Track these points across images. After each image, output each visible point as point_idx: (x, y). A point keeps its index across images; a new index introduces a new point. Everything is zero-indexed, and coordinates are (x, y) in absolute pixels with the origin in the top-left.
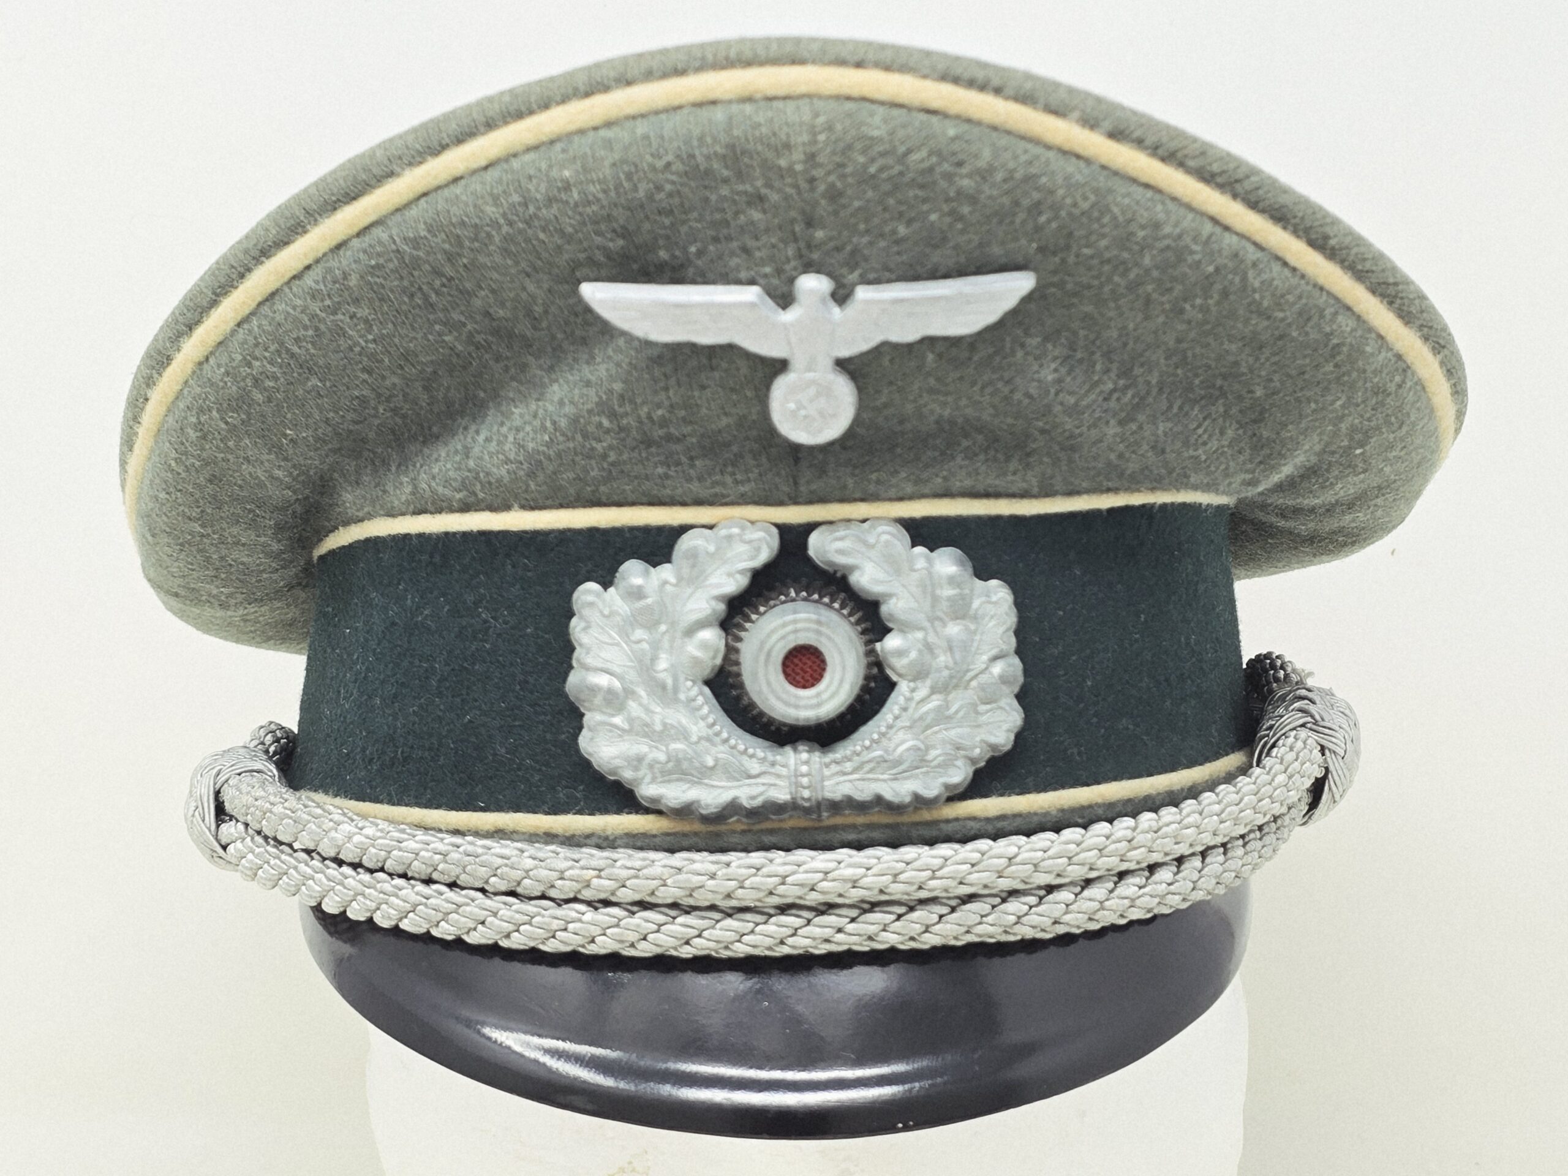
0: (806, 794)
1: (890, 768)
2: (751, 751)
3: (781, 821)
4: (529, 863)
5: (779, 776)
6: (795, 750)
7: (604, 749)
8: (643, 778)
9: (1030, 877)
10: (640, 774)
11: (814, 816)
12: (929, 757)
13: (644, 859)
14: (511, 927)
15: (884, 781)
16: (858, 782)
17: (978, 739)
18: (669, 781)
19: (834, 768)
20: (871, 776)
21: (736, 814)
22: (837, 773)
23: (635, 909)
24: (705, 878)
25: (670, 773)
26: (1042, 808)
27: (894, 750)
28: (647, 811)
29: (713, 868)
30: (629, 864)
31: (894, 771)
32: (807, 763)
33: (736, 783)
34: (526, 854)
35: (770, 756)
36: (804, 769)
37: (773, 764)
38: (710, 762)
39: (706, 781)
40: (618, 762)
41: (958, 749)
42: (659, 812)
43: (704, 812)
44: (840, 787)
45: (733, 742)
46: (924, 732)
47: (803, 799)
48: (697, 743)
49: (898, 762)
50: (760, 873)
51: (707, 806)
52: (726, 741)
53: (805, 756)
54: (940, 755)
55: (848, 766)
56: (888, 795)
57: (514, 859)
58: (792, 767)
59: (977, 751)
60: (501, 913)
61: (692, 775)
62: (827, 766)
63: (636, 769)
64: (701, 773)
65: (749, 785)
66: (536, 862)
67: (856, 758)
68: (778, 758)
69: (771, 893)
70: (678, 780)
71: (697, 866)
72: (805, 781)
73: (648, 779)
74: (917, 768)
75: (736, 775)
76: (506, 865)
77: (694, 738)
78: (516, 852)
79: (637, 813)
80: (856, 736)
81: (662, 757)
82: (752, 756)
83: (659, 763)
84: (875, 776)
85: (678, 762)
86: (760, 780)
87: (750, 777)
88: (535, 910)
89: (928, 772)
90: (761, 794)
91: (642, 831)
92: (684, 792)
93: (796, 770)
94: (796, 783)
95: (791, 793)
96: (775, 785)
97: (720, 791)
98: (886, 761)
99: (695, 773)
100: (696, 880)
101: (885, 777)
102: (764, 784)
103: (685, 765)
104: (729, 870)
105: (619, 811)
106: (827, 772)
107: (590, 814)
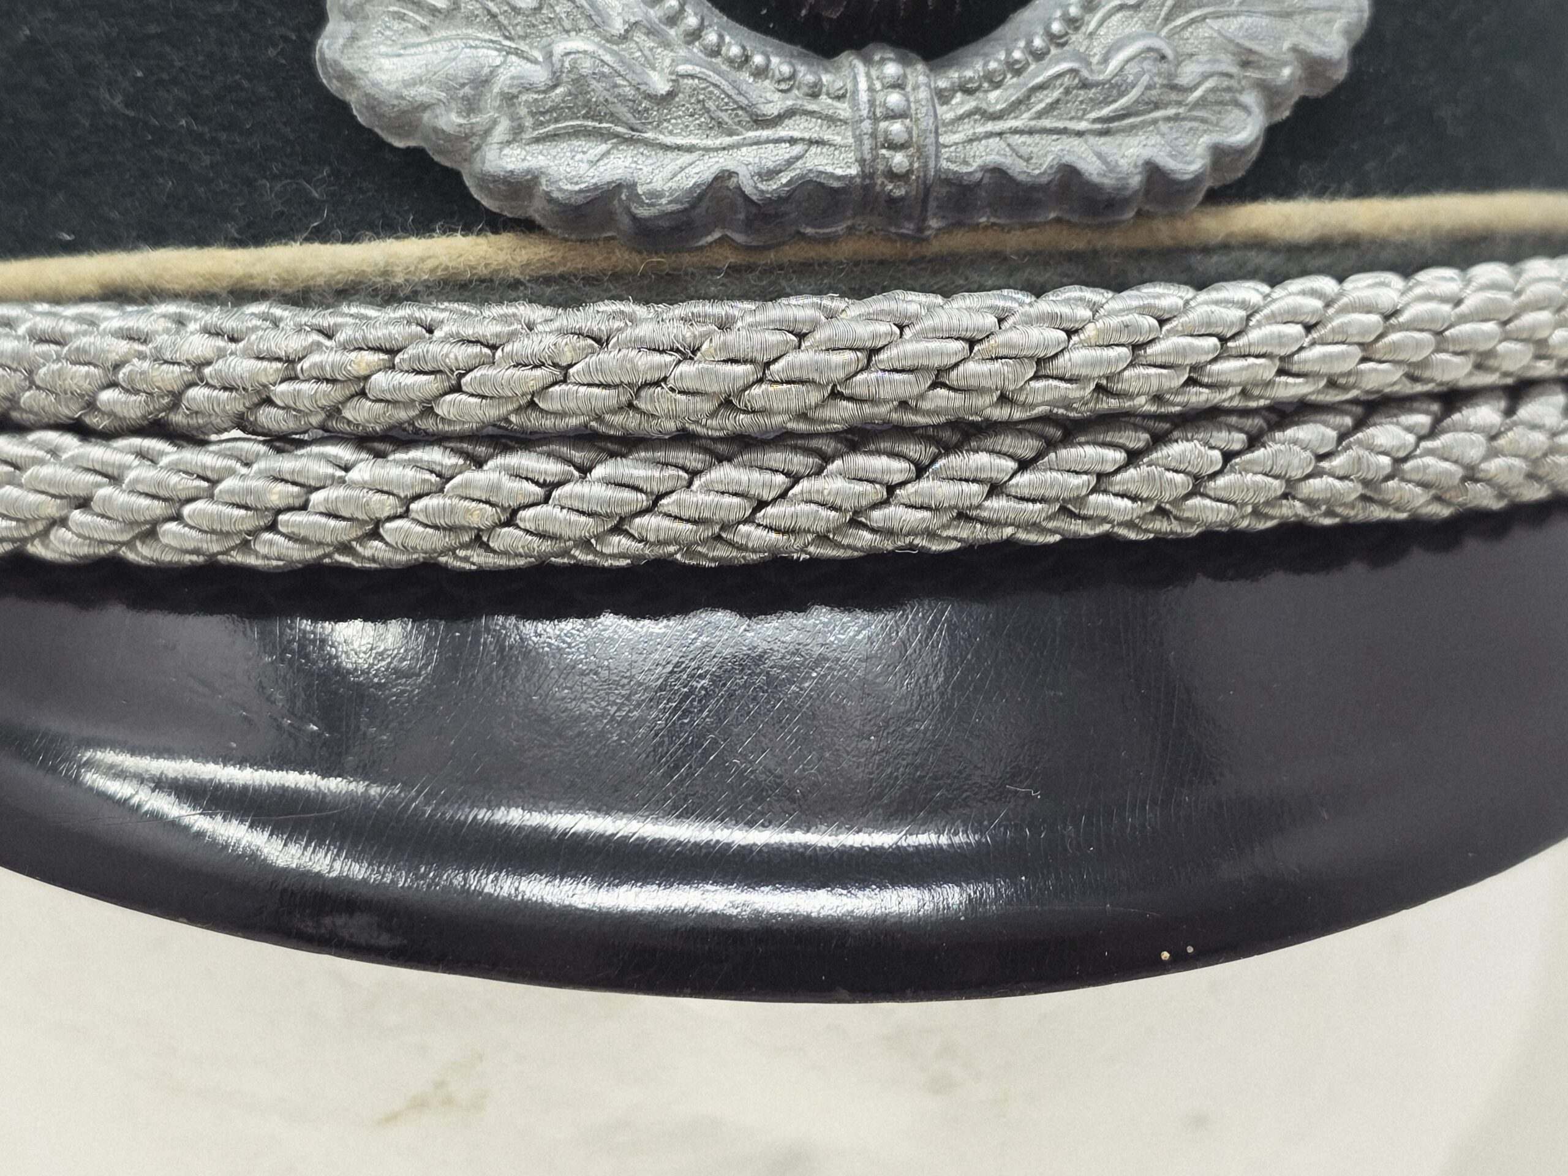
0: (899, 160)
1: (1097, 104)
2: (758, 60)
3: (827, 240)
4: (198, 345)
5: (831, 120)
6: (868, 61)
7: (386, 63)
8: (488, 132)
9: (1424, 364)
10: (480, 119)
11: (908, 228)
12: (1184, 80)
13: (504, 319)
14: (158, 508)
15: (1080, 134)
16: (1017, 139)
17: (1286, 45)
18: (554, 137)
19: (961, 104)
20: (1047, 123)
21: (719, 220)
22: (969, 114)
23: (481, 450)
24: (667, 358)
25: (557, 112)
26: (1399, 230)
27: (1105, 60)
28: (495, 224)
29: (688, 333)
30: (468, 332)
31: (1106, 111)
32: (898, 85)
33: (727, 140)
34: (192, 326)
35: (806, 75)
36: (894, 99)
37: (814, 93)
38: (661, 86)
39: (650, 135)
40: (421, 93)
41: (1245, 64)
42: (526, 226)
43: (642, 212)
44: (979, 148)
45: (712, 37)
46: (1168, 19)
47: (892, 175)
48: (624, 37)
49: (1116, 87)
50: (806, 344)
51: (655, 195)
52: (695, 35)
53: (892, 69)
54: (1206, 77)
55: (995, 99)
56: (1091, 167)
57: (159, 340)
58: (863, 96)
59: (1286, 72)
60: (130, 476)
61: (615, 119)
62: (943, 97)
63: (471, 106)
64: (634, 111)
65: (757, 143)
66: (221, 343)
67: (1010, 80)
68: (826, 78)
69: (835, 395)
70: (577, 133)
71: (645, 330)
72: (897, 128)
73: (501, 131)
74: (1157, 106)
75: (724, 116)
76: (142, 356)
77: (618, 26)
78: (162, 324)
79: (467, 230)
80: (1006, 30)
81: (539, 75)
82: (761, 73)
83: (528, 88)
84: (1060, 125)
85: (580, 83)
86: (782, 132)
87: (761, 121)
88: (221, 463)
89: (1176, 118)
90: (790, 163)
91: (482, 271)
92: (593, 163)
93: (872, 103)
94: (874, 135)
95: (862, 162)
96: (819, 143)
97: (687, 158)
98: (1085, 85)
99: (622, 111)
100: (647, 363)
101: (1083, 125)
102: (792, 141)
103: (598, 90)
104: (730, 337)
105: (423, 228)
106: (946, 113)
107: (346, 240)
